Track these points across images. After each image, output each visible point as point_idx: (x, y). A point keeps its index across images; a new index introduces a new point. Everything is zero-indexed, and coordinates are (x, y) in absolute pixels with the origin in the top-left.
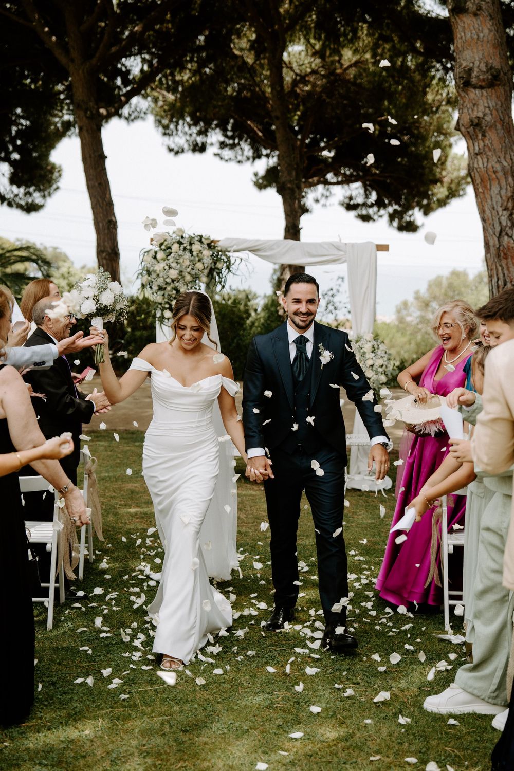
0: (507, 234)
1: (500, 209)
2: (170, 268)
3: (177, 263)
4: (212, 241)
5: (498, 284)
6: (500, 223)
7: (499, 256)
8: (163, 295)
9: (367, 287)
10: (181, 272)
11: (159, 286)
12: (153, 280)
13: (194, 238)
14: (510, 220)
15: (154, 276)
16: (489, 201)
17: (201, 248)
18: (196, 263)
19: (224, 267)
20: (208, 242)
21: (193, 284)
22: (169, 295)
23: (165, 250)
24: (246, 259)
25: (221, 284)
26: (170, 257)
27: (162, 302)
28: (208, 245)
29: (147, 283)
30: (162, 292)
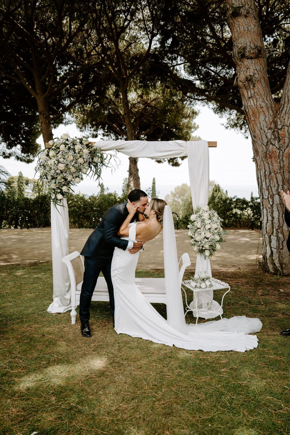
0: (272, 144)
1: (266, 129)
2: (59, 162)
3: (64, 158)
4: (90, 143)
6: (267, 137)
7: (266, 157)
8: (55, 183)
9: (203, 172)
10: (67, 165)
11: (51, 176)
12: (47, 172)
13: (76, 140)
14: (273, 135)
15: (48, 169)
16: (259, 125)
17: (81, 148)
18: (78, 159)
19: (99, 161)
20: (86, 144)
21: (77, 174)
22: (60, 183)
23: (55, 150)
24: (114, 156)
25: (97, 174)
26: (59, 154)
27: (55, 188)
28: (87, 145)
29: (43, 174)
30: (55, 180)
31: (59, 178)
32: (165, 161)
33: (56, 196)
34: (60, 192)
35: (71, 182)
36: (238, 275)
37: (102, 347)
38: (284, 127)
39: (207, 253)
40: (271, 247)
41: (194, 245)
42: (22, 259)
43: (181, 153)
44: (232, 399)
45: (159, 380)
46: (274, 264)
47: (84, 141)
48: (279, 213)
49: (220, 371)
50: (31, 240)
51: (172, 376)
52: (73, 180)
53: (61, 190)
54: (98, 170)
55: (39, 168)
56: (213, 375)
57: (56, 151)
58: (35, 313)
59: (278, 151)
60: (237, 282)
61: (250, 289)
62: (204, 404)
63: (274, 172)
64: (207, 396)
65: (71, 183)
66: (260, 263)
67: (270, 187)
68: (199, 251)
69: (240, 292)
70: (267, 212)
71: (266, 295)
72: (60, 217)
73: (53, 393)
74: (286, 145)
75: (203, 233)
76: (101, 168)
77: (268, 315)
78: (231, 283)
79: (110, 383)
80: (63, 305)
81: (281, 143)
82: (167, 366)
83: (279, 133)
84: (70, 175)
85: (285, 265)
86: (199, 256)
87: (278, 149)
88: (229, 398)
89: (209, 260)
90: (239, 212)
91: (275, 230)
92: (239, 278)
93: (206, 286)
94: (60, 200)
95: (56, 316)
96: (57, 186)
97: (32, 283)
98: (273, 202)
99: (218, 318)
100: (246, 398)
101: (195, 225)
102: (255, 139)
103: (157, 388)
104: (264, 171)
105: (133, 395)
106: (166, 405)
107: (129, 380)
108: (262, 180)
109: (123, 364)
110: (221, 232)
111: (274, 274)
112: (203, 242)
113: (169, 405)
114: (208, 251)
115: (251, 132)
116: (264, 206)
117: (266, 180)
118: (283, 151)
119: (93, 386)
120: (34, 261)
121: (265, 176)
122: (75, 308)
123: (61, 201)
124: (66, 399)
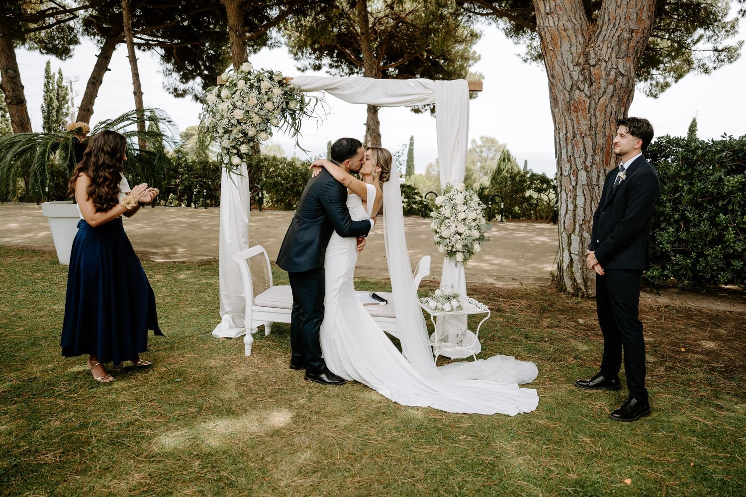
0: (579, 88)
1: (571, 66)
2: (235, 107)
3: (243, 101)
4: (285, 79)
5: (566, 136)
6: (571, 77)
7: (569, 110)
8: (229, 139)
9: (459, 131)
10: (248, 111)
11: (224, 128)
12: (217, 122)
13: (263, 73)
14: (582, 74)
15: (218, 116)
16: (560, 58)
17: (271, 86)
18: (265, 102)
19: (298, 107)
20: (279, 80)
21: (262, 127)
22: (237, 139)
23: (230, 87)
24: (322, 100)
25: (295, 128)
26: (235, 95)
27: (229, 147)
28: (279, 82)
29: (212, 125)
30: (228, 135)
31: (234, 131)
32: (426, 110)
33: (230, 159)
34: (237, 154)
36: (517, 293)
37: (284, 393)
38: (600, 63)
39: (459, 257)
40: (570, 253)
41: (439, 243)
42: (190, 254)
43: (426, 99)
44: (465, 481)
45: (360, 446)
46: (575, 279)
47: (276, 75)
48: (585, 199)
49: (456, 439)
50: (209, 226)
51: (381, 442)
52: (257, 135)
53: (239, 150)
54: (297, 122)
55: (204, 116)
56: (443, 443)
57: (232, 90)
58: (193, 336)
59: (589, 101)
60: (513, 305)
61: (532, 316)
62: (419, 486)
63: (581, 134)
64: (427, 475)
66: (553, 276)
67: (572, 158)
68: (448, 254)
69: (515, 320)
70: (567, 197)
71: (554, 327)
72: (236, 191)
73: (198, 455)
74: (601, 91)
75: (454, 226)
76: (301, 118)
77: (551, 358)
78: (503, 305)
79: (285, 446)
80: (237, 326)
81: (593, 87)
82: (377, 426)
83: (591, 72)
84: (252, 127)
85: (591, 281)
86: (446, 261)
87: (589, 97)
88: (460, 479)
89: (463, 268)
90: (535, 195)
91: (577, 225)
92: (518, 299)
93: (452, 309)
94: (237, 166)
95: (223, 342)
96: (232, 145)
97: (197, 290)
98: (577, 182)
99: (470, 359)
100: (487, 482)
101: (442, 213)
102: (553, 81)
103: (354, 458)
104: (565, 132)
105: (317, 466)
106: (361, 483)
107: (315, 444)
108: (562, 147)
109: (310, 419)
110: (482, 225)
111: (573, 295)
112: (453, 240)
113: (367, 483)
114: (461, 254)
115: (548, 69)
116: (563, 188)
117: (567, 146)
118: (597, 101)
119: (259, 450)
120: (208, 257)
121: (566, 140)
122: (250, 332)
123: (239, 167)
124: (214, 465)
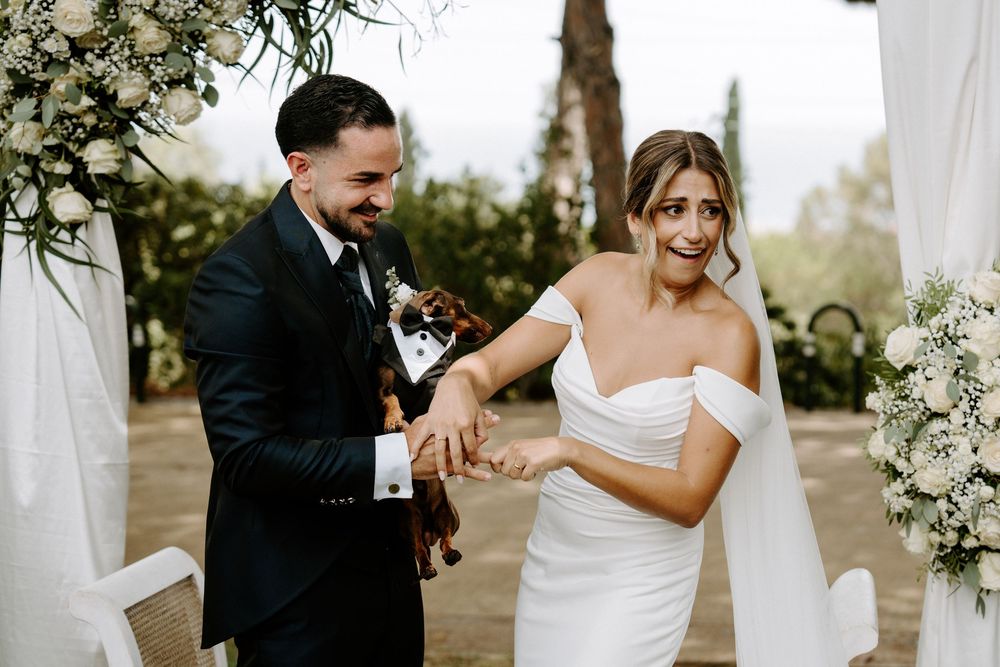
8: (38, 118)
21: (175, 67)
22: (70, 117)
27: (37, 151)
30: (34, 101)
31: (60, 86)
33: (42, 200)
34: (71, 178)
35: (142, 115)
39: (993, 572)
41: (905, 518)
52: (154, 98)
53: (79, 165)
54: (315, 42)
65: (139, 122)
68: (942, 559)
75: (964, 446)
76: (330, 27)
84: (132, 68)
86: (937, 591)
94: (73, 227)
96: (51, 141)
101: (916, 394)
112: (966, 503)
114: (996, 558)
123: (81, 232)
